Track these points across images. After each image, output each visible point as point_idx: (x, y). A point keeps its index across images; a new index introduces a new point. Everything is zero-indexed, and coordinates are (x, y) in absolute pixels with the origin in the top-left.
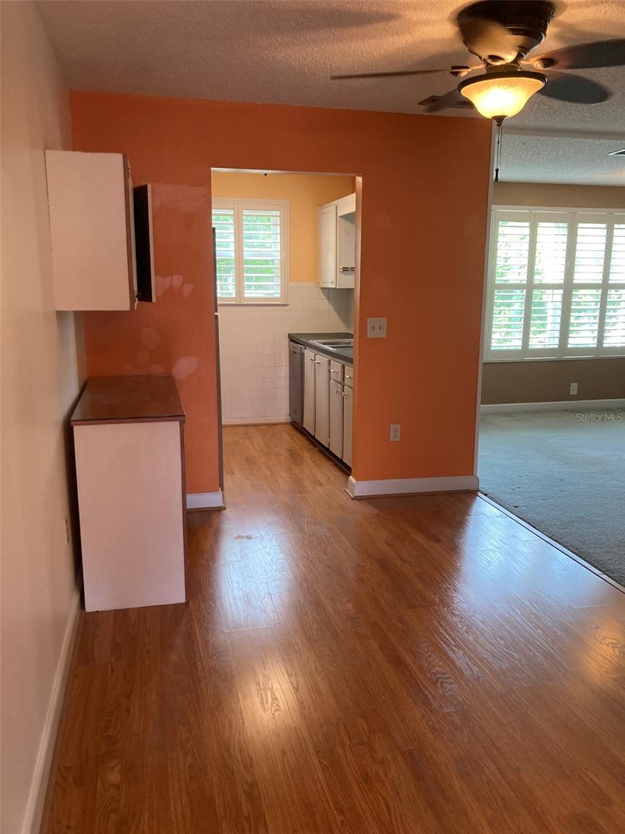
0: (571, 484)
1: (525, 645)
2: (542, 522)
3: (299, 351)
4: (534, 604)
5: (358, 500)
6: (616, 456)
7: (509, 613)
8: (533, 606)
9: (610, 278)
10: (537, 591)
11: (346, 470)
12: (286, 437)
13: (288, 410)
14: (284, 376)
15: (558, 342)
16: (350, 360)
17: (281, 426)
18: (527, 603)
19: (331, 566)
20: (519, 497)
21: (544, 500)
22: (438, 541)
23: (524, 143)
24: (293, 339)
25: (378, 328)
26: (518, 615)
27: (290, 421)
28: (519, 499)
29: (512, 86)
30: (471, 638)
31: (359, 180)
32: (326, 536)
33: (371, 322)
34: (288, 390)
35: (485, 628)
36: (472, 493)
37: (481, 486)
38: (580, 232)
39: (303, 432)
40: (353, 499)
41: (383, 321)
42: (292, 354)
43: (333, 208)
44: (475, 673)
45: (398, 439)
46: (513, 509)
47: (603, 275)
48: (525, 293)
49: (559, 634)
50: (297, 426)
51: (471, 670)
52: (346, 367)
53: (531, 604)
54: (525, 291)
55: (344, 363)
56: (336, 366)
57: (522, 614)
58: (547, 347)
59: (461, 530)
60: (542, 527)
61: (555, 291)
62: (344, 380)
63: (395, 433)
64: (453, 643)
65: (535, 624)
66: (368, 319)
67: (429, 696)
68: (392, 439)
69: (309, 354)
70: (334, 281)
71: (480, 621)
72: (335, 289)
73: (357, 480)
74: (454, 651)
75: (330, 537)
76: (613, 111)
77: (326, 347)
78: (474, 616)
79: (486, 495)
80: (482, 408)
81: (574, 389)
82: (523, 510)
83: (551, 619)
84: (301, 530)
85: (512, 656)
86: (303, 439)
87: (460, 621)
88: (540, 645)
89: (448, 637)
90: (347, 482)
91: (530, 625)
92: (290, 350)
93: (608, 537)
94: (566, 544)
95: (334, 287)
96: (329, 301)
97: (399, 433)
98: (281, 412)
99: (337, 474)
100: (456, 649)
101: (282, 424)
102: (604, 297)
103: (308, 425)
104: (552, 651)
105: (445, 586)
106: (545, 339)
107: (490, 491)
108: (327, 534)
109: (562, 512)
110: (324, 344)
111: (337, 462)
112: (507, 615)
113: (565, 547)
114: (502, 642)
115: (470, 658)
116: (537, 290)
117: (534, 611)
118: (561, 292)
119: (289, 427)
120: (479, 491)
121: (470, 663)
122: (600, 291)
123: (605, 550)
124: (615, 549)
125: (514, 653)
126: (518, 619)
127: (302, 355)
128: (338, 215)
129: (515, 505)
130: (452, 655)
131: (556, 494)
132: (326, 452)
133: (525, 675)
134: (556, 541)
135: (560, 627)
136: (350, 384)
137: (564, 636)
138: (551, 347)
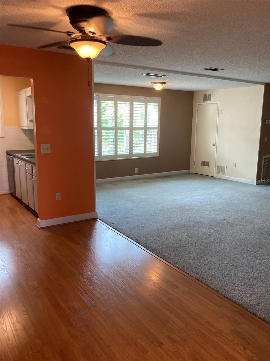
0: (135, 211)
1: (114, 287)
2: (123, 229)
3: (11, 159)
4: (119, 267)
5: (42, 229)
6: (152, 197)
7: (108, 273)
8: (119, 269)
9: (147, 125)
10: (120, 261)
11: (36, 215)
12: (8, 201)
13: (9, 188)
14: (5, 171)
15: (129, 152)
16: (34, 164)
17: (5, 195)
18: (116, 267)
19: (27, 264)
20: (114, 219)
21: (124, 219)
22: (78, 244)
23: (107, 69)
24: (8, 153)
25: (46, 149)
26: (112, 273)
27: (10, 193)
28: (114, 220)
29: (92, 45)
30: (91, 288)
31: (32, 81)
32: (25, 249)
33: (42, 146)
34: (7, 178)
35: (98, 282)
36: (95, 220)
37: (99, 216)
38: (134, 106)
39: (16, 198)
40: (40, 229)
41: (49, 146)
42: (8, 160)
43: (24, 92)
44: (93, 304)
45: (60, 199)
46: (112, 225)
47: (145, 124)
48: (114, 131)
49: (129, 279)
50: (13, 195)
51: (91, 303)
52: (33, 167)
53: (118, 267)
54: (114, 130)
55: (32, 165)
56: (29, 166)
57: (114, 273)
58: (125, 154)
59: (89, 237)
60: (123, 231)
61: (126, 130)
62: (33, 173)
63: (58, 196)
64: (83, 292)
65: (119, 276)
66: (41, 145)
67: (72, 320)
68: (57, 199)
69: (16, 161)
70: (27, 126)
71: (96, 279)
72: (28, 129)
73: (41, 220)
74: (83, 295)
75: (27, 249)
76: (140, 58)
77: (24, 157)
78: (93, 277)
79: (100, 220)
80: (97, 181)
81: (136, 170)
82: (116, 225)
83: (126, 273)
84: (13, 248)
85: (109, 293)
86: (16, 201)
87: (87, 281)
88: (121, 286)
89: (81, 289)
90: (37, 221)
91: (117, 277)
92: (7, 159)
93: (148, 233)
94: (132, 238)
95: (27, 128)
96: (26, 135)
97: (60, 196)
98: (5, 189)
99: (32, 217)
100: (84, 295)
101: (6, 194)
102: (145, 132)
103: (18, 194)
104: (126, 288)
105: (81, 265)
106: (124, 150)
107: (102, 218)
108: (26, 248)
109: (131, 224)
110: (23, 156)
111: (32, 211)
112: (107, 274)
113: (132, 239)
114: (105, 287)
115: (91, 298)
116: (119, 130)
117: (119, 271)
118: (129, 131)
119: (10, 195)
120: (98, 218)
121: (90, 300)
122: (144, 130)
123: (148, 238)
124: (151, 238)
125: (110, 292)
126: (112, 275)
127: (13, 161)
128: (27, 96)
129: (113, 223)
130: (83, 297)
131: (129, 216)
132: (27, 207)
133: (114, 301)
134: (128, 237)
135: (129, 276)
136: (35, 175)
137: (131, 280)
138: (126, 153)
